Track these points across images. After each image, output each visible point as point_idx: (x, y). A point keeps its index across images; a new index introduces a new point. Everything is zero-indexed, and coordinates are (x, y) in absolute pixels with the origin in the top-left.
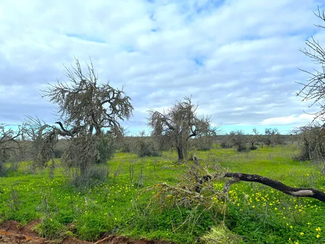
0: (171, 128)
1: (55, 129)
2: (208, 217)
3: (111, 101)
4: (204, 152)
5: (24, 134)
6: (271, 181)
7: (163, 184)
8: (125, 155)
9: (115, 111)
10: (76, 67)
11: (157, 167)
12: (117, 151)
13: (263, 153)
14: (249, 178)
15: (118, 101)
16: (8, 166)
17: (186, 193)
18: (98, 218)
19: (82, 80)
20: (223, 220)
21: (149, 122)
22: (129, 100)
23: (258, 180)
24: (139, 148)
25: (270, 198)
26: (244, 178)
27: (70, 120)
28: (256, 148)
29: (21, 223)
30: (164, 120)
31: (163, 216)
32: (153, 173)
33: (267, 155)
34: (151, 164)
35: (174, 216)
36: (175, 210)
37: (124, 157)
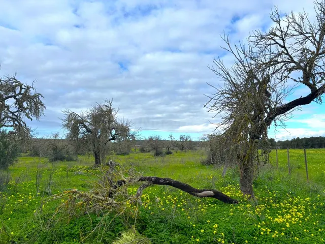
0: (88, 131)
2: (119, 223)
3: (17, 97)
4: (123, 157)
6: (180, 183)
7: (74, 190)
8: (33, 160)
9: (21, 108)
11: (71, 172)
12: (22, 154)
13: (177, 158)
14: (162, 181)
15: (26, 97)
17: (99, 199)
20: (133, 224)
21: (64, 123)
22: (40, 98)
23: (169, 183)
24: (51, 152)
25: (179, 200)
26: (157, 181)
28: (171, 153)
30: (82, 122)
31: (72, 225)
32: (66, 179)
33: (180, 159)
34: (64, 170)
35: (84, 224)
36: (85, 218)
37: (31, 161)
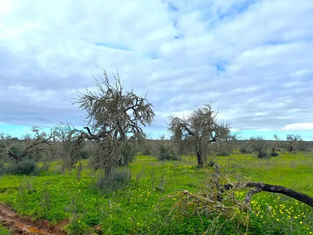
0: (190, 133)
1: (83, 133)
2: (230, 228)
3: (134, 108)
4: (224, 158)
5: (56, 137)
6: (295, 192)
7: (185, 192)
8: (146, 158)
9: (137, 117)
10: (104, 77)
11: (177, 172)
13: (285, 160)
14: (273, 189)
15: (141, 107)
16: (40, 165)
17: (208, 202)
18: (122, 222)
19: (109, 89)
20: (245, 232)
21: (169, 127)
22: (151, 107)
23: (282, 191)
24: (159, 152)
25: (295, 210)
26: (267, 188)
27: (97, 126)
28: (277, 155)
29: (51, 223)
30: (184, 125)
31: (185, 223)
32: (173, 178)
33: (289, 162)
34: (171, 168)
35: (196, 224)
36: (196, 219)
37: (144, 159)
